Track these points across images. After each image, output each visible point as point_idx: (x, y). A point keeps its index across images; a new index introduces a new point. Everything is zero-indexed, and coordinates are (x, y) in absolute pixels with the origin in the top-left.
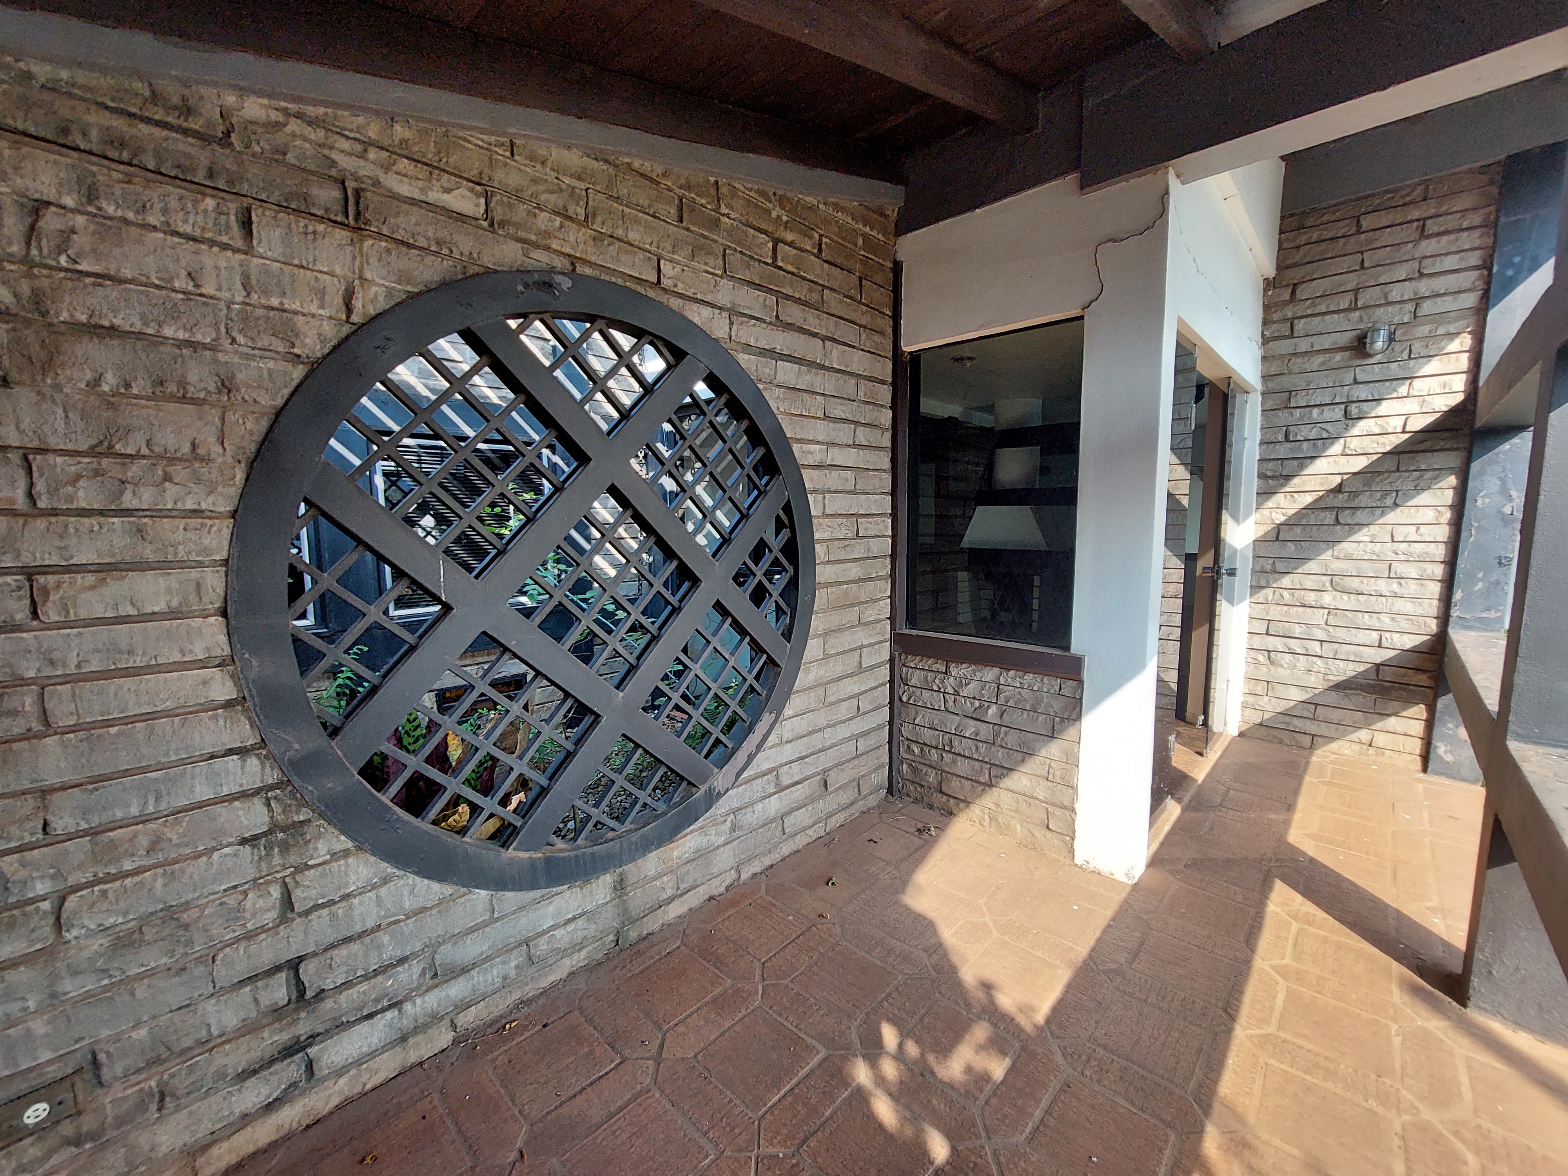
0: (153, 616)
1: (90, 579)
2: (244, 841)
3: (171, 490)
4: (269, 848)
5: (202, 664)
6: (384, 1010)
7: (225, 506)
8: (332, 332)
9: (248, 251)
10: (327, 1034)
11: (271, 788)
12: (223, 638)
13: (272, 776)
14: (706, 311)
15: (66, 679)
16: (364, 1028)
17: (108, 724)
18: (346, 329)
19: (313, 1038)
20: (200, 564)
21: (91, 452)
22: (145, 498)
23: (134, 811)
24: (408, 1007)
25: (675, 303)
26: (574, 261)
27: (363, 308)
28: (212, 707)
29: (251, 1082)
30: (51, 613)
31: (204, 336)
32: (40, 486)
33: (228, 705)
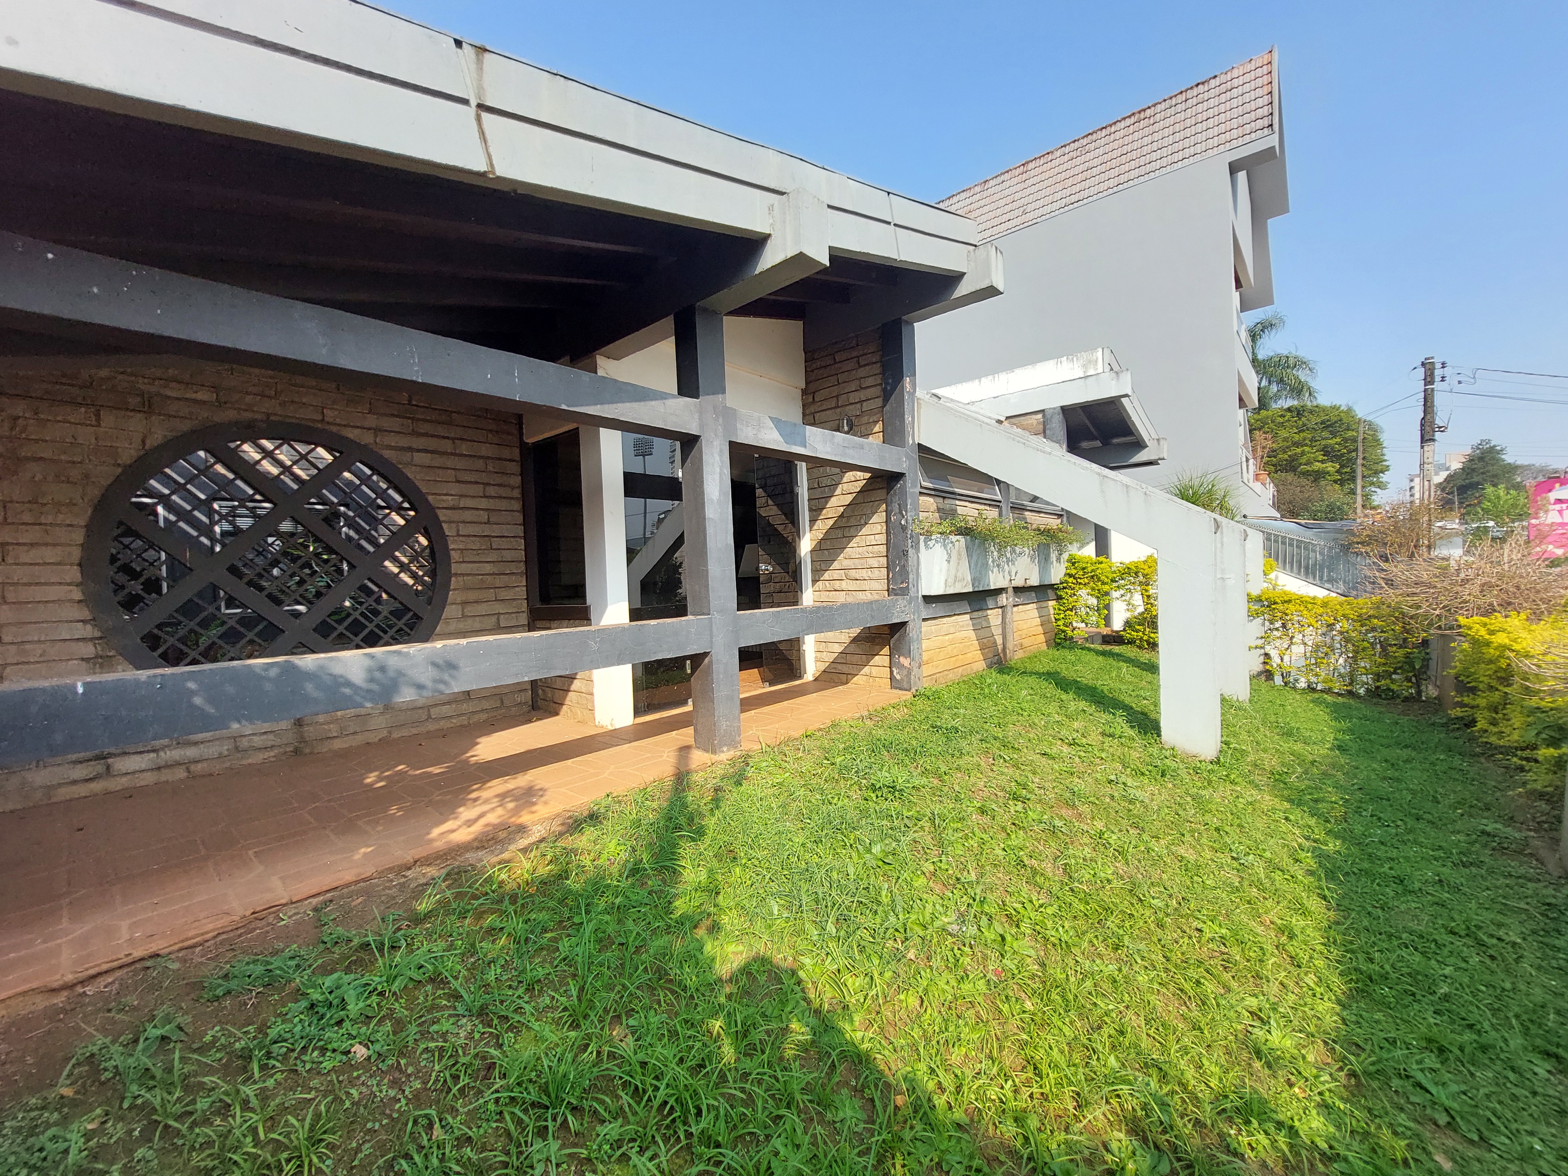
0: (49, 564)
1: (26, 548)
2: (83, 659)
3: (61, 516)
4: (95, 664)
5: (69, 584)
6: (148, 752)
7: (83, 523)
8: (134, 454)
9: (99, 425)
10: (119, 755)
11: (97, 638)
12: (79, 575)
13: (98, 634)
14: (357, 431)
15: (13, 584)
16: (137, 758)
17: (29, 603)
18: (142, 453)
19: (110, 755)
20: (70, 545)
21: (30, 502)
22: (50, 519)
23: (36, 639)
24: (162, 754)
25: (334, 429)
26: (268, 415)
27: (149, 444)
28: (71, 601)
29: (79, 766)
30: (10, 560)
31: (77, 459)
32: (9, 514)
33: (80, 601)
